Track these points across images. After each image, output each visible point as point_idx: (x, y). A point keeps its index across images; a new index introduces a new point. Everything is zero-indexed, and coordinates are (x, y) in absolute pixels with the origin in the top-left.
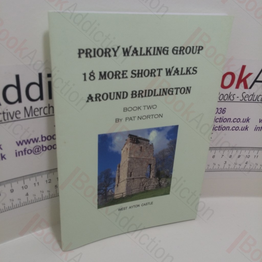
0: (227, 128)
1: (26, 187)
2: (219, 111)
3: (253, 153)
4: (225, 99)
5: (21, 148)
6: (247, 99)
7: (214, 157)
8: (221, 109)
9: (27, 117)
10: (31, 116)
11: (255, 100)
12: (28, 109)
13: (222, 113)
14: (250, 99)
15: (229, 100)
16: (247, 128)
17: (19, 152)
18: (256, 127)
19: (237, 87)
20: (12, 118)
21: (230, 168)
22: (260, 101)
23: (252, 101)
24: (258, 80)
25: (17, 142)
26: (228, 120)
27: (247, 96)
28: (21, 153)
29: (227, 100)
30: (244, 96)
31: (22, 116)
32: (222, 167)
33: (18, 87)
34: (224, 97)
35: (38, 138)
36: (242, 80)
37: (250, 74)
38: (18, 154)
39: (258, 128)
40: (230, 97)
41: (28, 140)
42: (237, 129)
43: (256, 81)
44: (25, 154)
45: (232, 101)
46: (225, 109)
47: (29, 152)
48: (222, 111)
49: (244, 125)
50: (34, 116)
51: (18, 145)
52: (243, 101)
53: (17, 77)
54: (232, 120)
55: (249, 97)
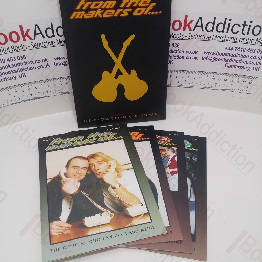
0: (183, 57)
1: (62, 84)
2: (175, 46)
3: (204, 76)
4: (178, 38)
5: (57, 62)
6: (192, 38)
7: (177, 77)
8: (176, 44)
9: (58, 45)
10: (60, 45)
11: (199, 39)
12: (58, 41)
13: (177, 47)
14: (195, 38)
15: (180, 39)
16: (196, 58)
17: (56, 64)
18: (203, 58)
19: (184, 30)
20: (51, 45)
21: (190, 85)
22: (202, 40)
23: (196, 39)
24: (197, 25)
25: (54, 58)
26: (183, 52)
27: (192, 36)
28: (57, 64)
29: (179, 39)
30: (190, 36)
31: (56, 44)
32: (184, 84)
33: (52, 29)
34: (176, 36)
35: (65, 57)
36: (187, 25)
37: (191, 21)
38: (56, 65)
39: (204, 58)
40: (180, 36)
41: (60, 58)
42: (189, 58)
43: (196, 26)
44: (59, 65)
45: (183, 39)
46: (178, 45)
47: (61, 64)
48: (177, 45)
49: (194, 55)
50: (62, 45)
51: (55, 60)
52: (190, 39)
53: (52, 23)
54: (185, 52)
55: (194, 36)
